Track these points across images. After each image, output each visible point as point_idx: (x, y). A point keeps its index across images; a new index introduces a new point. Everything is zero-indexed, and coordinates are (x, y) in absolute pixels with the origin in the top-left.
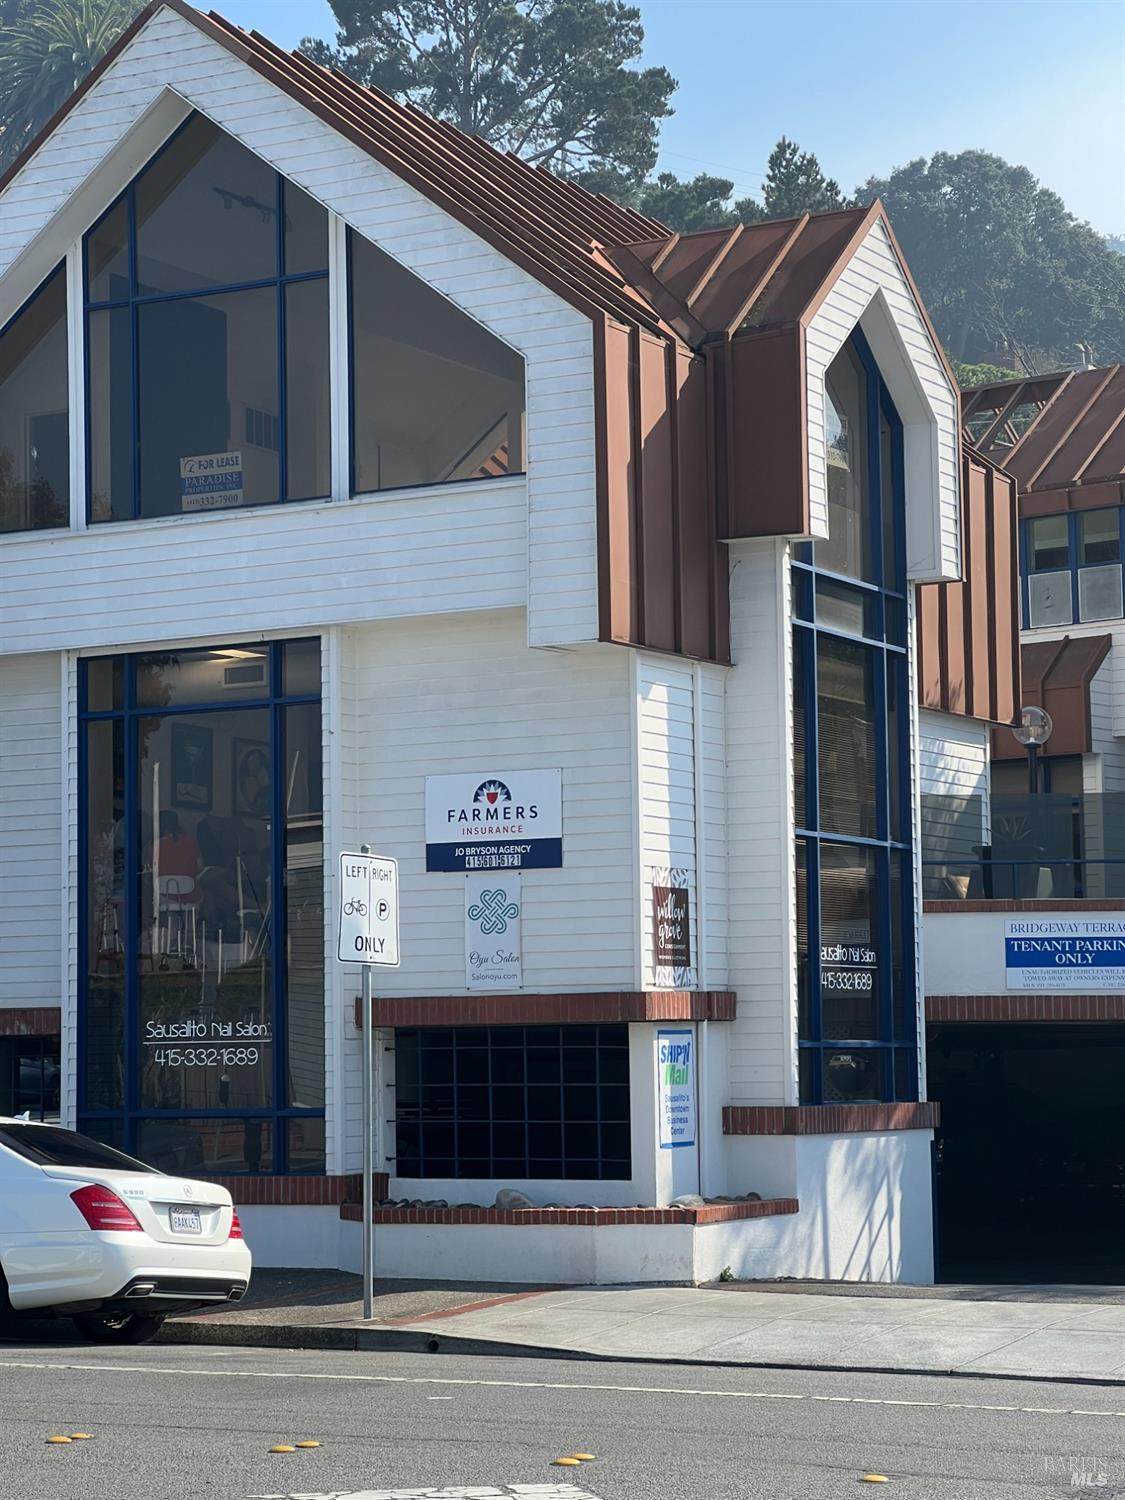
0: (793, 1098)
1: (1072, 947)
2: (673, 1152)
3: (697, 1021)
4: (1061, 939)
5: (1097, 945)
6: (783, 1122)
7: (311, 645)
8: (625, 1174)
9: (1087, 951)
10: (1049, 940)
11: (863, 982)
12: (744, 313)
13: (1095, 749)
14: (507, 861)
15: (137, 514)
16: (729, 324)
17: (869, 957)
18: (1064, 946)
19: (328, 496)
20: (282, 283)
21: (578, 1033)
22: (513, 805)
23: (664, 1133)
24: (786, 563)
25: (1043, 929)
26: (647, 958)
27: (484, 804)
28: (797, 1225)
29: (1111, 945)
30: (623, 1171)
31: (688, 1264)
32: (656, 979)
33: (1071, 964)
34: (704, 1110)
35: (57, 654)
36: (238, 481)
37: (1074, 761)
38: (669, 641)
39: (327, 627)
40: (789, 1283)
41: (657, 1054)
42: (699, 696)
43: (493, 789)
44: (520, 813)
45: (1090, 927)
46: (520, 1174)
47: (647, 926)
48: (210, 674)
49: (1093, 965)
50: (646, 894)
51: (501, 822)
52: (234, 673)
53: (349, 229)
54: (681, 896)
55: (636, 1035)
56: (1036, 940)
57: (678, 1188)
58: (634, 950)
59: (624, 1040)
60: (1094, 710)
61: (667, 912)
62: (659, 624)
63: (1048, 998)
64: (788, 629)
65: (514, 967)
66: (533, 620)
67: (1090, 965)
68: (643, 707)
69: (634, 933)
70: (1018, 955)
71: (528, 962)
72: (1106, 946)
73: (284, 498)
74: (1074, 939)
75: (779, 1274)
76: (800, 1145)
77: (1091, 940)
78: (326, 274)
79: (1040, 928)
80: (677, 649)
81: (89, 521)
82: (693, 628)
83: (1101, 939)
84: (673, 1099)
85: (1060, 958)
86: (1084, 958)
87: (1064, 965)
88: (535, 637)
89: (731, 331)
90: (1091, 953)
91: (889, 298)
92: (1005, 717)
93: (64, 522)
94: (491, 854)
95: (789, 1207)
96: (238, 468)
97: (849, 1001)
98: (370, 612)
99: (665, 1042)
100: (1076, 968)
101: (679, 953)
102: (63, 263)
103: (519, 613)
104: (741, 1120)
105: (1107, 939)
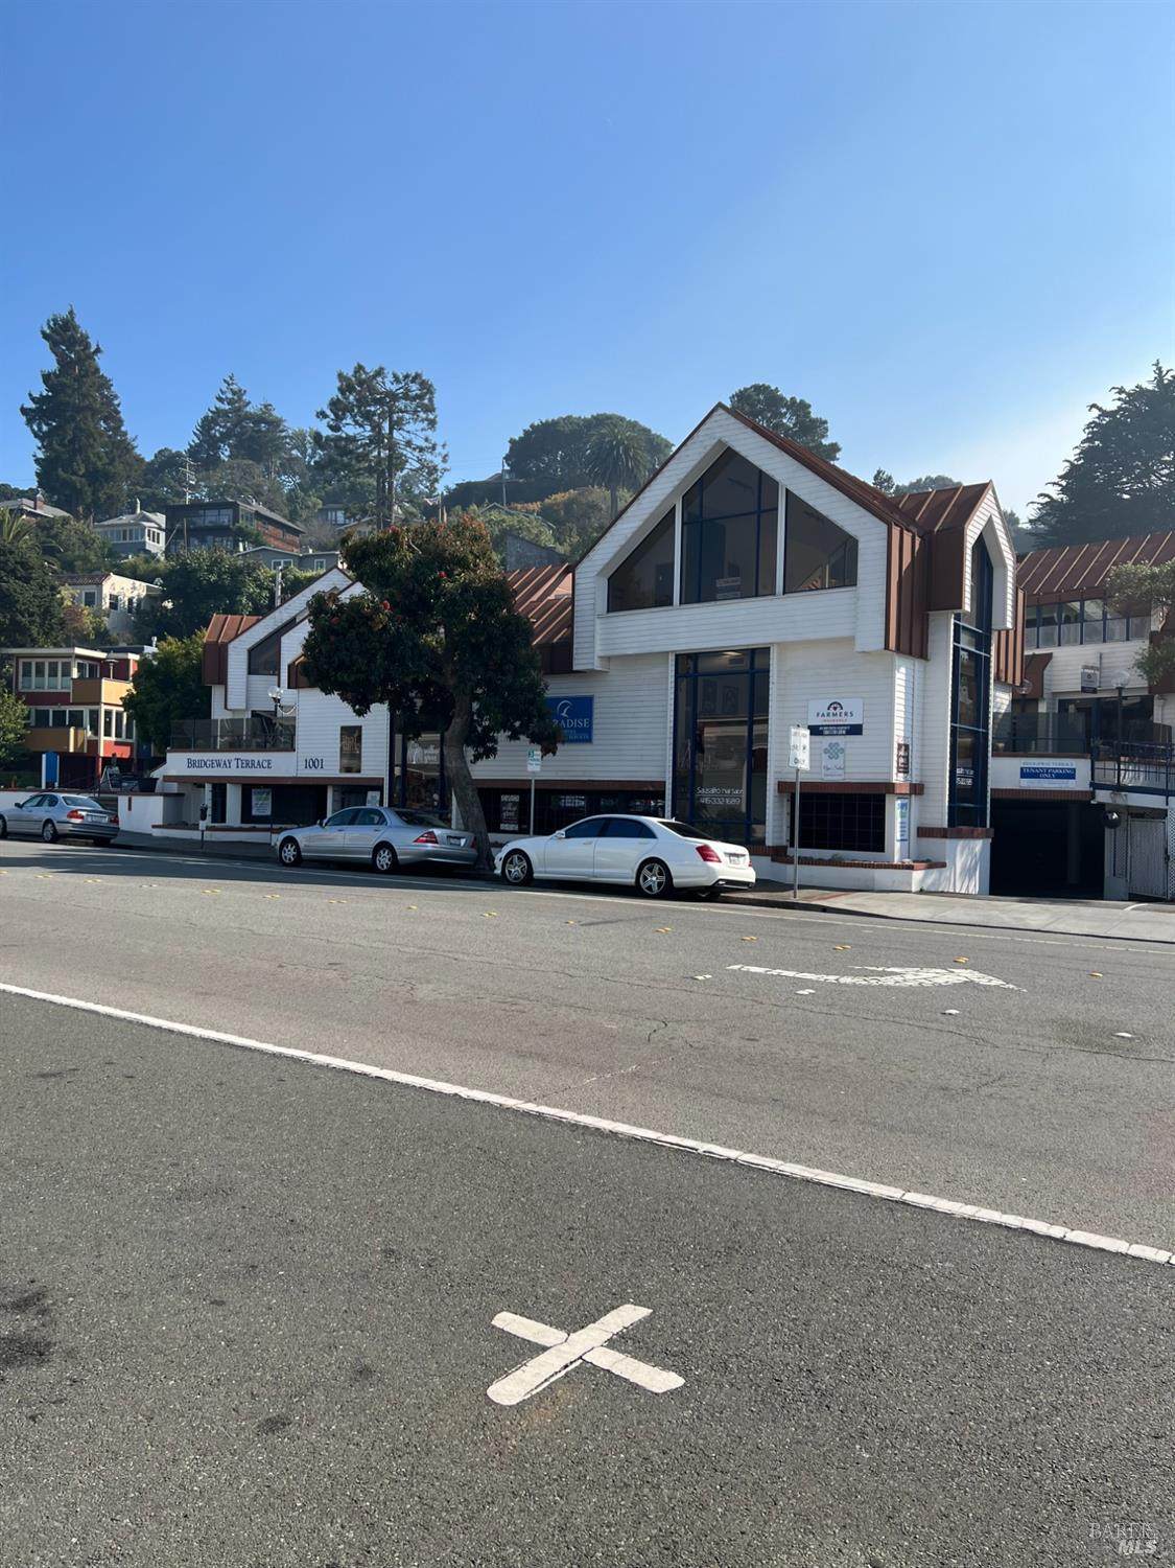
0: (946, 825)
1: (1048, 771)
2: (900, 842)
3: (910, 794)
4: (1044, 768)
6: (942, 834)
7: (766, 651)
8: (883, 850)
10: (1035, 768)
11: (970, 782)
12: (940, 524)
13: (1045, 696)
14: (840, 732)
15: (699, 601)
16: (934, 527)
17: (972, 772)
18: (1044, 771)
19: (774, 594)
20: (759, 512)
21: (865, 798)
22: (843, 711)
23: (898, 836)
24: (952, 621)
25: (1035, 764)
26: (895, 770)
27: (832, 710)
28: (946, 872)
30: (882, 849)
31: (910, 885)
32: (898, 778)
33: (1047, 778)
34: (912, 826)
35: (668, 652)
36: (738, 589)
37: (1035, 701)
38: (908, 651)
39: (772, 644)
40: (942, 893)
41: (897, 806)
42: (917, 672)
43: (835, 705)
44: (846, 714)
45: (1054, 764)
46: (839, 849)
47: (895, 758)
48: (723, 661)
50: (896, 746)
51: (838, 717)
52: (733, 660)
53: (787, 490)
54: (907, 747)
55: (888, 798)
56: (1031, 768)
57: (902, 857)
58: (891, 767)
59: (884, 801)
60: (1045, 682)
61: (902, 753)
62: (905, 645)
63: (1034, 790)
64: (952, 646)
65: (840, 772)
66: (858, 642)
67: (1053, 778)
68: (898, 675)
69: (891, 760)
70: (1025, 774)
71: (847, 770)
72: (1060, 771)
73: (757, 595)
74: (1048, 769)
75: (940, 890)
76: (948, 842)
77: (1054, 769)
78: (777, 509)
79: (1033, 764)
80: (910, 654)
81: (680, 603)
82: (916, 648)
84: (902, 823)
85: (1043, 776)
86: (1051, 776)
87: (1044, 778)
88: (858, 648)
89: (936, 530)
91: (994, 519)
92: (1018, 683)
93: (671, 604)
94: (834, 730)
95: (943, 865)
96: (739, 583)
97: (964, 789)
98: (791, 638)
99: (899, 802)
101: (905, 769)
102: (674, 507)
103: (851, 640)
104: (924, 832)
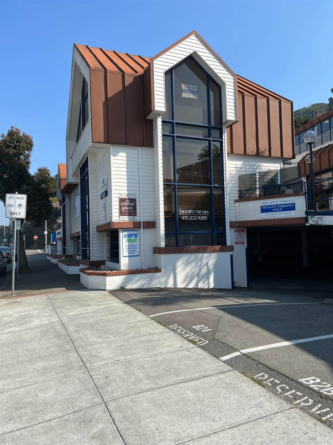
1: (277, 207)
2: (128, 258)
4: (274, 205)
5: (283, 206)
8: (119, 262)
9: (281, 207)
10: (271, 206)
14: (105, 196)
18: (275, 207)
25: (270, 203)
27: (103, 184)
29: (287, 206)
31: (105, 285)
33: (277, 211)
45: (281, 202)
49: (282, 211)
50: (116, 200)
54: (132, 200)
56: (268, 206)
63: (270, 220)
67: (281, 211)
70: (264, 210)
72: (285, 206)
74: (277, 205)
77: (281, 205)
79: (269, 203)
83: (284, 204)
85: (274, 210)
86: (280, 209)
87: (275, 211)
90: (281, 208)
100: (278, 212)
105: (285, 204)
